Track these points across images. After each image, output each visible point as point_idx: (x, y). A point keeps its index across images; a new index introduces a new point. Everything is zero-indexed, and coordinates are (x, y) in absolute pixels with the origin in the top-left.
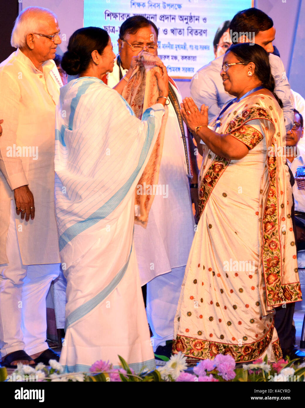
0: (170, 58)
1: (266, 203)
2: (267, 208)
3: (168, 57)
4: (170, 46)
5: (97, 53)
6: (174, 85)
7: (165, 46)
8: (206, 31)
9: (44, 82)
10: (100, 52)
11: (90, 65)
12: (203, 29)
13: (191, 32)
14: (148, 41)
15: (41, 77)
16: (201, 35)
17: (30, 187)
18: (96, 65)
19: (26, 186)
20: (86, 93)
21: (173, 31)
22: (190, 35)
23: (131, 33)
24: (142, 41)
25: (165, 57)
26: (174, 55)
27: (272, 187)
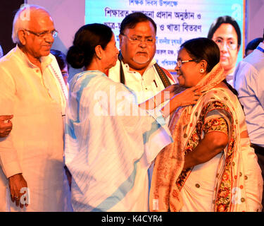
0: (167, 52)
1: (220, 186)
2: (220, 191)
3: (165, 51)
4: (166, 41)
5: (101, 49)
6: (171, 79)
7: (161, 41)
8: (200, 26)
9: (40, 76)
10: (104, 47)
11: (94, 60)
12: (198, 25)
13: (186, 27)
14: (146, 35)
15: (37, 71)
16: (196, 30)
17: (24, 175)
18: (100, 59)
19: (20, 174)
20: (88, 86)
21: (169, 27)
22: (185, 30)
23: (130, 28)
24: (141, 35)
25: (162, 51)
26: (171, 50)
27: (226, 171)
